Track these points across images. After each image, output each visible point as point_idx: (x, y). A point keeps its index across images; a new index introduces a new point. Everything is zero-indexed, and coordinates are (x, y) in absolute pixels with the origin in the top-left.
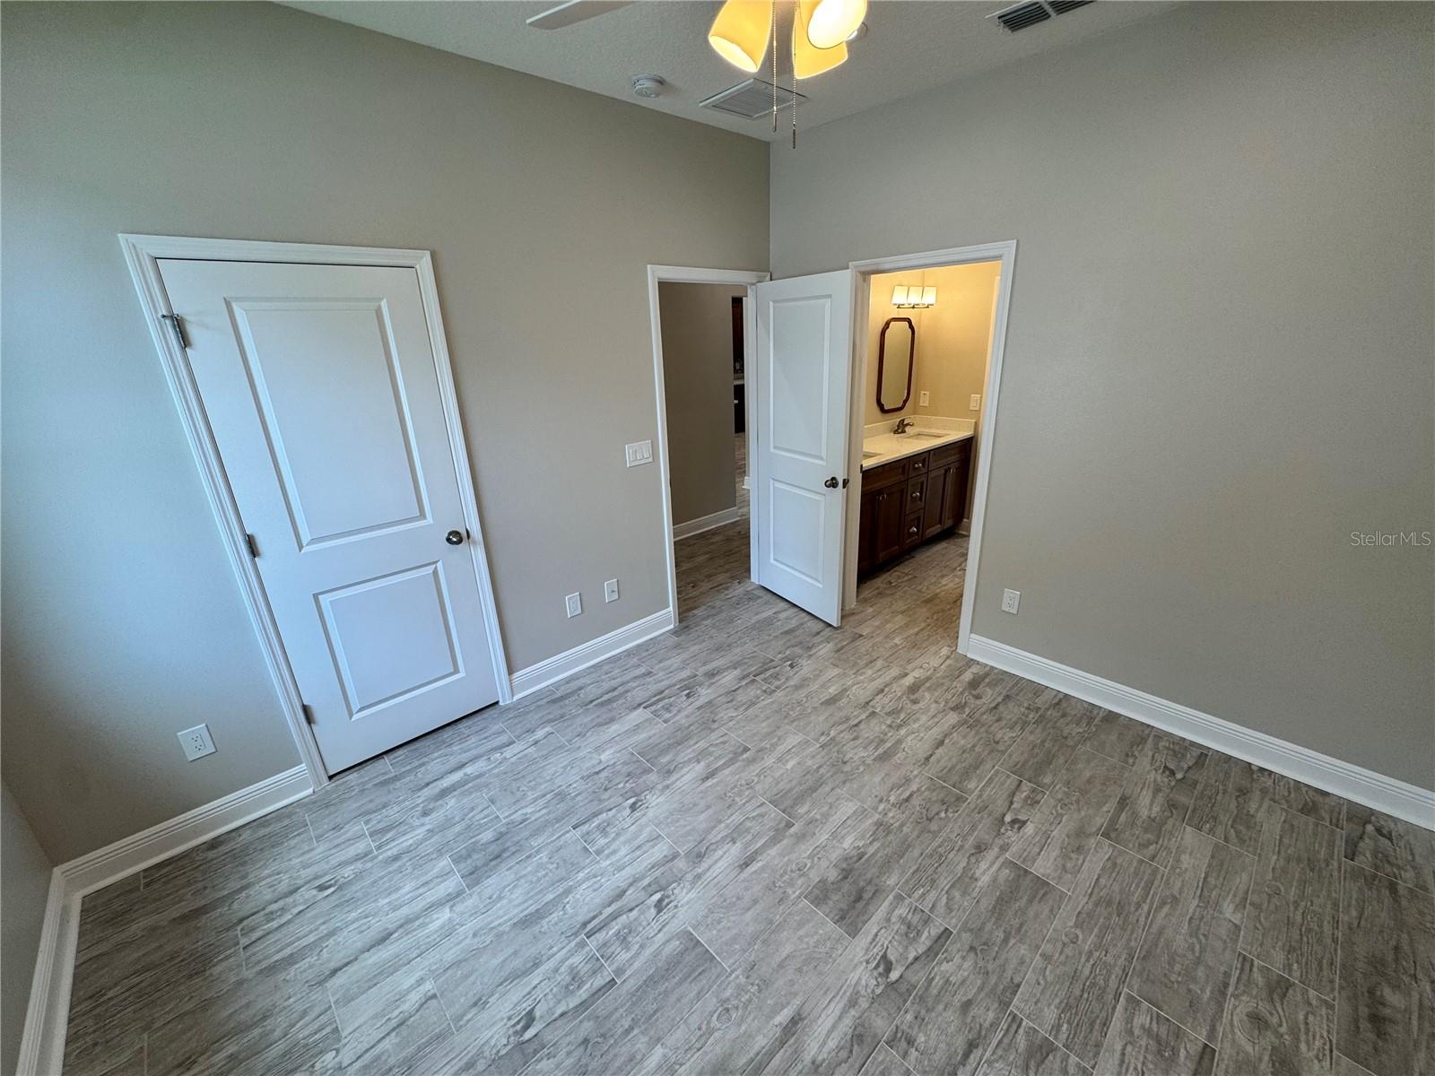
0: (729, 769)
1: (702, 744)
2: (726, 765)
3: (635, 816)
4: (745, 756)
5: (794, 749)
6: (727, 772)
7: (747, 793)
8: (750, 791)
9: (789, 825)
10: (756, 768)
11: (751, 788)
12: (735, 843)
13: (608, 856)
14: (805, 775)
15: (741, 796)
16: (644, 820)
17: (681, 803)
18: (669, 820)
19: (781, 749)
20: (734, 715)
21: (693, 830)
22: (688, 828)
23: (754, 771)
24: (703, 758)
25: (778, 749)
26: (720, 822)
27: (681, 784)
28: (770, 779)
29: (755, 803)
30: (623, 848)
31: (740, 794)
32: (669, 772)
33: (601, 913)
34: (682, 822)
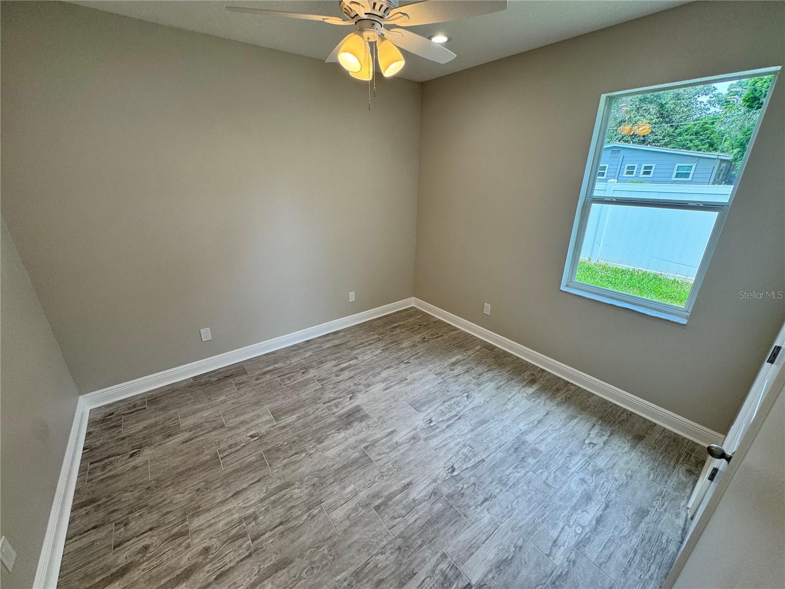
0: (393, 490)
1: (411, 519)
2: (395, 494)
3: (451, 463)
4: (380, 501)
5: (342, 503)
6: (395, 488)
7: (384, 470)
8: (382, 471)
9: (366, 448)
10: (375, 488)
11: (381, 473)
12: (396, 442)
13: (459, 443)
14: (345, 478)
15: (389, 468)
16: (445, 460)
17: (425, 468)
18: (430, 458)
19: (351, 505)
20: (380, 557)
21: (417, 451)
22: (419, 452)
23: (377, 486)
24: (410, 504)
25: (354, 505)
26: (402, 454)
27: (425, 481)
28: (368, 478)
29: (381, 463)
30: (452, 446)
31: (389, 469)
32: (434, 493)
33: (455, 421)
34: (424, 456)
